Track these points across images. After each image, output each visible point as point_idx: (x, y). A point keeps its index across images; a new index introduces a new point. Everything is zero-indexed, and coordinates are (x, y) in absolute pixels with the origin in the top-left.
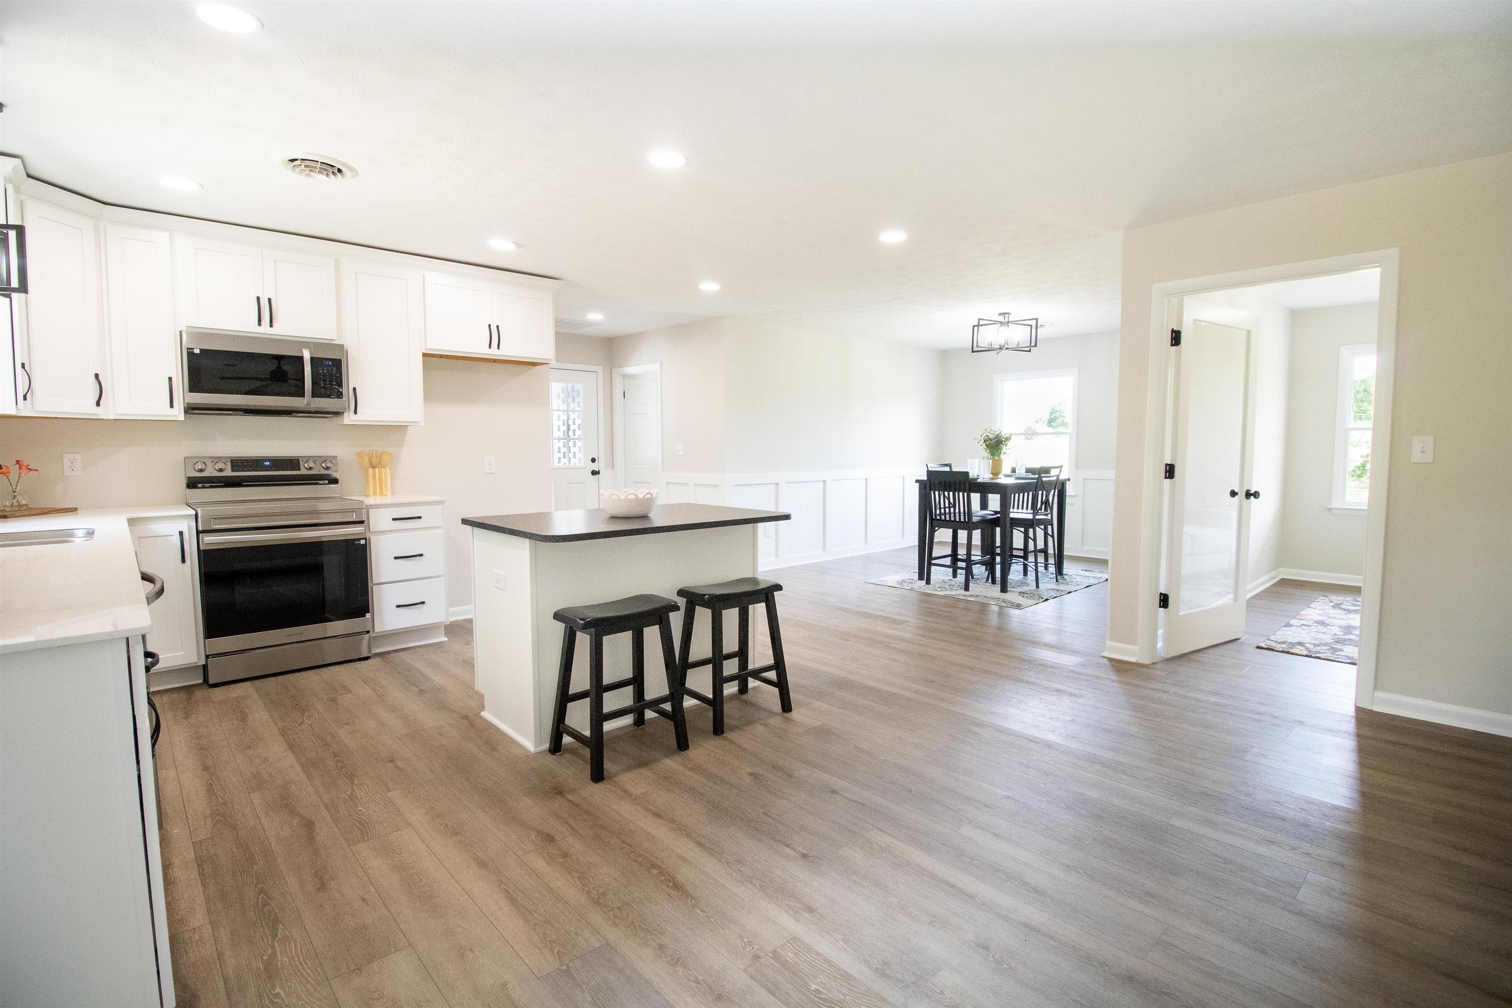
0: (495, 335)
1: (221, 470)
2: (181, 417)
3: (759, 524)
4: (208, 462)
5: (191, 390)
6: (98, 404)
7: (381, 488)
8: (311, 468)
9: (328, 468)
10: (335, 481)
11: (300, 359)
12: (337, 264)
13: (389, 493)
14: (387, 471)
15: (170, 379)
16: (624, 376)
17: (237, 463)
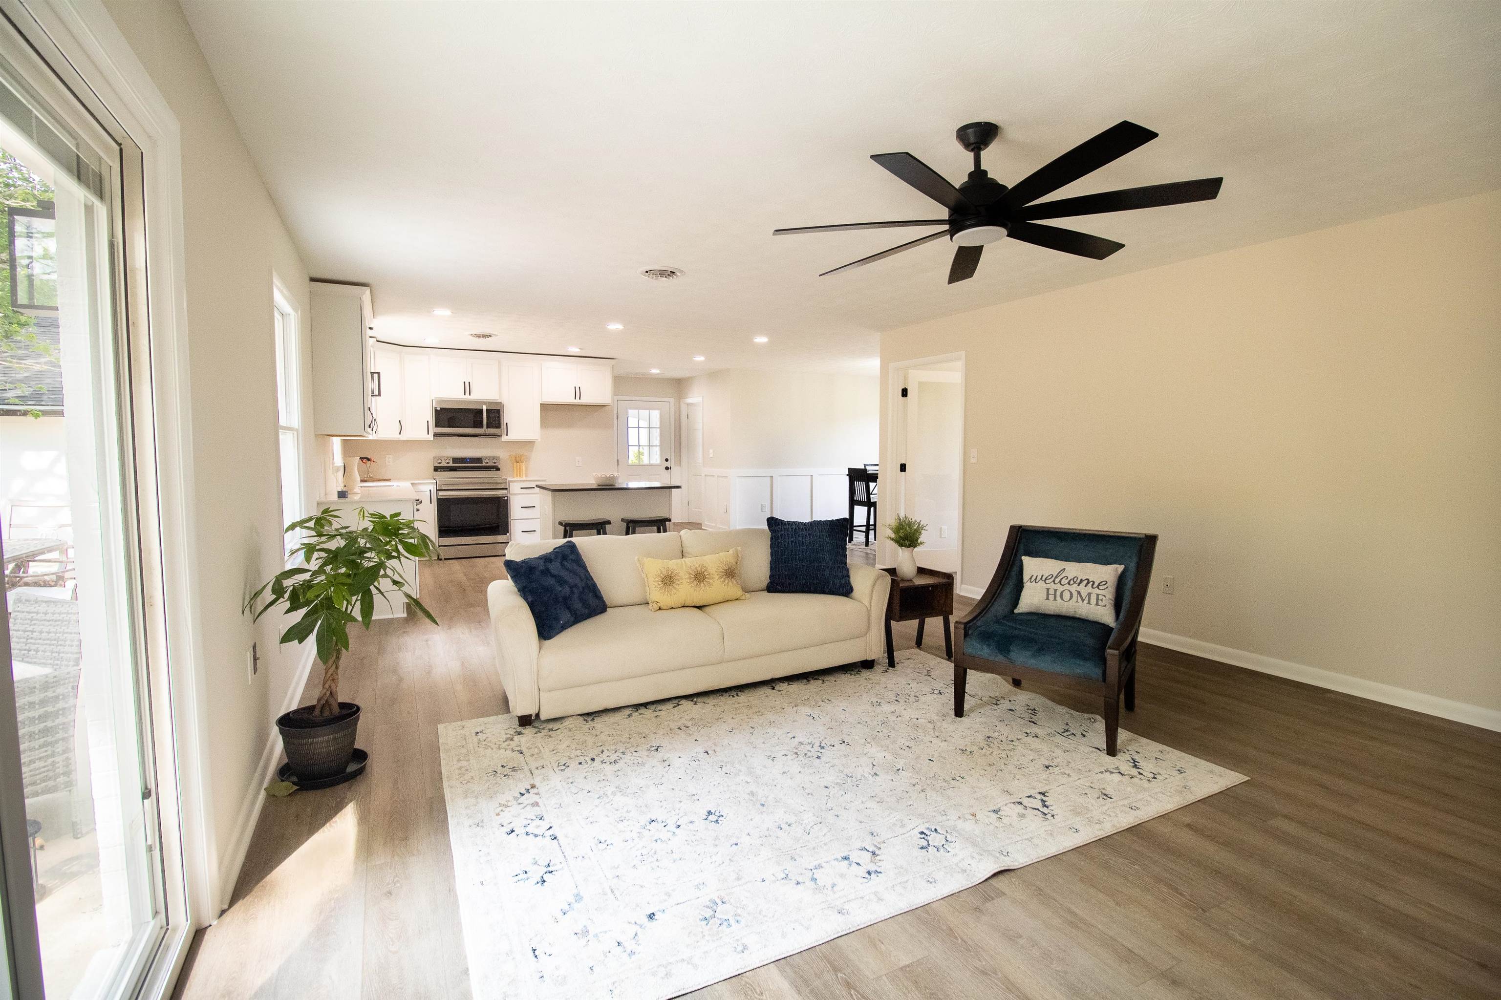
0: (578, 392)
1: (448, 463)
2: (432, 439)
3: (673, 489)
4: (443, 460)
5: (436, 426)
6: (400, 434)
7: (520, 474)
8: (487, 463)
9: (495, 463)
10: (498, 469)
11: (481, 411)
12: (499, 362)
13: (524, 476)
14: (523, 465)
15: (428, 422)
16: (688, 404)
17: (455, 460)
